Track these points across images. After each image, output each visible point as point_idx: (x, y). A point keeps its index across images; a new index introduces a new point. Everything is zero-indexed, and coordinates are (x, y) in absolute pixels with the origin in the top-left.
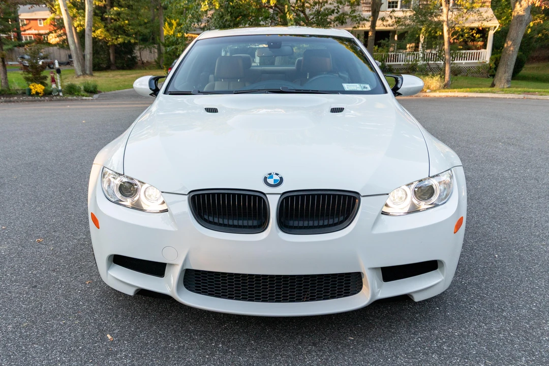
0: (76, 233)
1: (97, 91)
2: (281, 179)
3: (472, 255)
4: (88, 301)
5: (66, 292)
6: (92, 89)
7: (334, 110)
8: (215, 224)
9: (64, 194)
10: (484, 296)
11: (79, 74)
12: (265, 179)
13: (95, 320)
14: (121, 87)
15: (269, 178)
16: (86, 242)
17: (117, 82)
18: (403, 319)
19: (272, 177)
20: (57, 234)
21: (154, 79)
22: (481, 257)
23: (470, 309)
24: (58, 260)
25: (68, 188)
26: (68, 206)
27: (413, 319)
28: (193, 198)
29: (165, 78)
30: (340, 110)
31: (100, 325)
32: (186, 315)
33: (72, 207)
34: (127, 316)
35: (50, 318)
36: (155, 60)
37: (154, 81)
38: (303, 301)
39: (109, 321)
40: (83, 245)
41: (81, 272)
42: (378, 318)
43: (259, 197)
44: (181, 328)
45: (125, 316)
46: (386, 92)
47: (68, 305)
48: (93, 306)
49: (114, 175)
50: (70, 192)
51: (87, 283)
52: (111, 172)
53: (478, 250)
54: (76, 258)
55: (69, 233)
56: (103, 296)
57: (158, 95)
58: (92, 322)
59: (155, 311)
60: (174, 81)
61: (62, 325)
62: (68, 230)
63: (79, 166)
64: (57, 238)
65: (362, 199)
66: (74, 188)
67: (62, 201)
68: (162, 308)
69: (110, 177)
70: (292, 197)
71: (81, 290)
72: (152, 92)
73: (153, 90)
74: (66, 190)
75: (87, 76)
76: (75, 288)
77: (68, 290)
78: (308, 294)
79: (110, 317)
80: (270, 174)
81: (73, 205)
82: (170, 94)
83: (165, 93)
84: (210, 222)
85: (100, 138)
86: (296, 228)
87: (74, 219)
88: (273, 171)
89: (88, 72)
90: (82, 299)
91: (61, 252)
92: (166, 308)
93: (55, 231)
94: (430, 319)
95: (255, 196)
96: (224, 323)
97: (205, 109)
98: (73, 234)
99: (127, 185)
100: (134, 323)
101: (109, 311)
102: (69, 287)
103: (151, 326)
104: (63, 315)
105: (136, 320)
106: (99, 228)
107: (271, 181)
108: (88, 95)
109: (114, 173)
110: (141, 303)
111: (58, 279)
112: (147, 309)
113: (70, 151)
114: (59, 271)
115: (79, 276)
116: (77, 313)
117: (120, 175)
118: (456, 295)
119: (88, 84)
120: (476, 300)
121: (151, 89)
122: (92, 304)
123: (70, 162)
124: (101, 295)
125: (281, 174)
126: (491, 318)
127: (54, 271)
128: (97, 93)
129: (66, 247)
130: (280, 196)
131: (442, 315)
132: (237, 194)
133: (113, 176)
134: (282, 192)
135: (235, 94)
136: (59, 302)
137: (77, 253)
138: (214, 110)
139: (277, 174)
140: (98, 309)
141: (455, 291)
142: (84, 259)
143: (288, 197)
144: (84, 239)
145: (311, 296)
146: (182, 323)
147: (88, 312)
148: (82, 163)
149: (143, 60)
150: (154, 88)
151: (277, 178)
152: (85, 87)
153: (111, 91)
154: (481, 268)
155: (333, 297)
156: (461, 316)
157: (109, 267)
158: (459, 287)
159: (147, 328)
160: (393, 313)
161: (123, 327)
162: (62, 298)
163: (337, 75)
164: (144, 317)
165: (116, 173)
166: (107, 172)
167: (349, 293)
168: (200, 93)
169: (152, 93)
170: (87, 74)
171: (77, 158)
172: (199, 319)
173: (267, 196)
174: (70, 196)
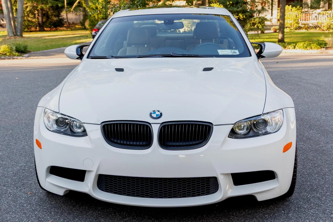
0: (18, 162)
1: (27, 51)
2: (161, 114)
3: (323, 179)
4: (30, 204)
5: (14, 199)
6: (23, 49)
7: (206, 69)
8: (118, 144)
9: (6, 135)
10: (321, 205)
11: (11, 35)
12: (151, 113)
13: (36, 215)
14: (48, 47)
15: (153, 113)
16: (26, 168)
17: (45, 43)
18: (255, 218)
19: (155, 113)
20: (4, 163)
21: (79, 47)
22: (329, 180)
23: (308, 212)
24: (6, 179)
25: (9, 131)
26: (11, 143)
27: (263, 218)
28: (104, 127)
29: (88, 46)
30: (210, 69)
31: (39, 217)
32: (99, 213)
33: (13, 144)
34: (58, 213)
35: (4, 214)
36: (80, 21)
37: (79, 49)
38: (178, 197)
39: (46, 215)
40: (24, 170)
41: (24, 187)
42: (237, 217)
43: (146, 125)
44: (95, 220)
45: (57, 213)
46: (251, 55)
47: (16, 206)
48: (34, 207)
49: (53, 113)
50: (11, 134)
51: (29, 193)
52: (50, 111)
53: (329, 176)
54: (20, 178)
55: (12, 162)
56: (41, 201)
57: (83, 59)
58: (33, 216)
59: (78, 210)
60: (95, 49)
61: (13, 217)
62: (12, 160)
63: (17, 114)
64: (4, 165)
65: (214, 127)
66: (15, 131)
67: (6, 140)
68: (82, 209)
69: (49, 115)
70: (168, 125)
71: (25, 198)
72: (78, 56)
73: (79, 55)
74: (8, 132)
75: (18, 37)
76: (21, 196)
77: (15, 197)
78: (181, 193)
79: (46, 214)
80: (154, 111)
81: (14, 143)
82: (91, 58)
83: (88, 57)
84: (115, 143)
85: (33, 92)
86: (171, 146)
87: (16, 153)
88: (156, 109)
89: (18, 34)
90: (26, 203)
91: (8, 175)
92: (85, 209)
93: (2, 161)
94: (275, 218)
95: (144, 125)
96: (126, 217)
97: (116, 69)
98: (16, 163)
99: (61, 119)
100: (63, 217)
101: (45, 210)
102: (16, 196)
103: (74, 219)
104: (13, 212)
105: (64, 215)
106: (41, 149)
107: (154, 116)
108: (19, 54)
109: (52, 112)
110: (67, 206)
111: (8, 191)
112: (71, 209)
113: (8, 102)
114: (8, 186)
115: (23, 189)
116: (22, 211)
117: (56, 112)
118: (300, 204)
119: (19, 45)
120: (314, 207)
121: (77, 54)
122: (33, 206)
123: (9, 112)
124: (39, 201)
125: (161, 111)
126: (321, 218)
127: (4, 186)
128: (27, 53)
129: (11, 171)
130: (160, 125)
131: (285, 216)
132: (132, 124)
133: (51, 114)
134: (161, 122)
135: (138, 58)
136: (10, 204)
137: (20, 175)
138: (121, 70)
139: (158, 111)
140: (37, 209)
141: (300, 202)
142: (25, 179)
143: (165, 125)
144: (25, 166)
145: (183, 194)
146: (96, 217)
147: (30, 211)
148: (19, 112)
149: (69, 21)
150: (80, 54)
151: (159, 113)
152: (16, 48)
153: (40, 50)
154: (326, 187)
155: (199, 195)
156: (299, 216)
157: (47, 177)
158: (304, 199)
159: (72, 220)
160: (248, 214)
161: (55, 219)
162: (11, 202)
163: (227, 40)
164: (69, 214)
165: (54, 112)
166: (48, 111)
167: (209, 192)
168: (112, 57)
169: (79, 58)
170: (18, 36)
171: (15, 108)
172: (108, 215)
173: (152, 125)
174: (11, 136)
